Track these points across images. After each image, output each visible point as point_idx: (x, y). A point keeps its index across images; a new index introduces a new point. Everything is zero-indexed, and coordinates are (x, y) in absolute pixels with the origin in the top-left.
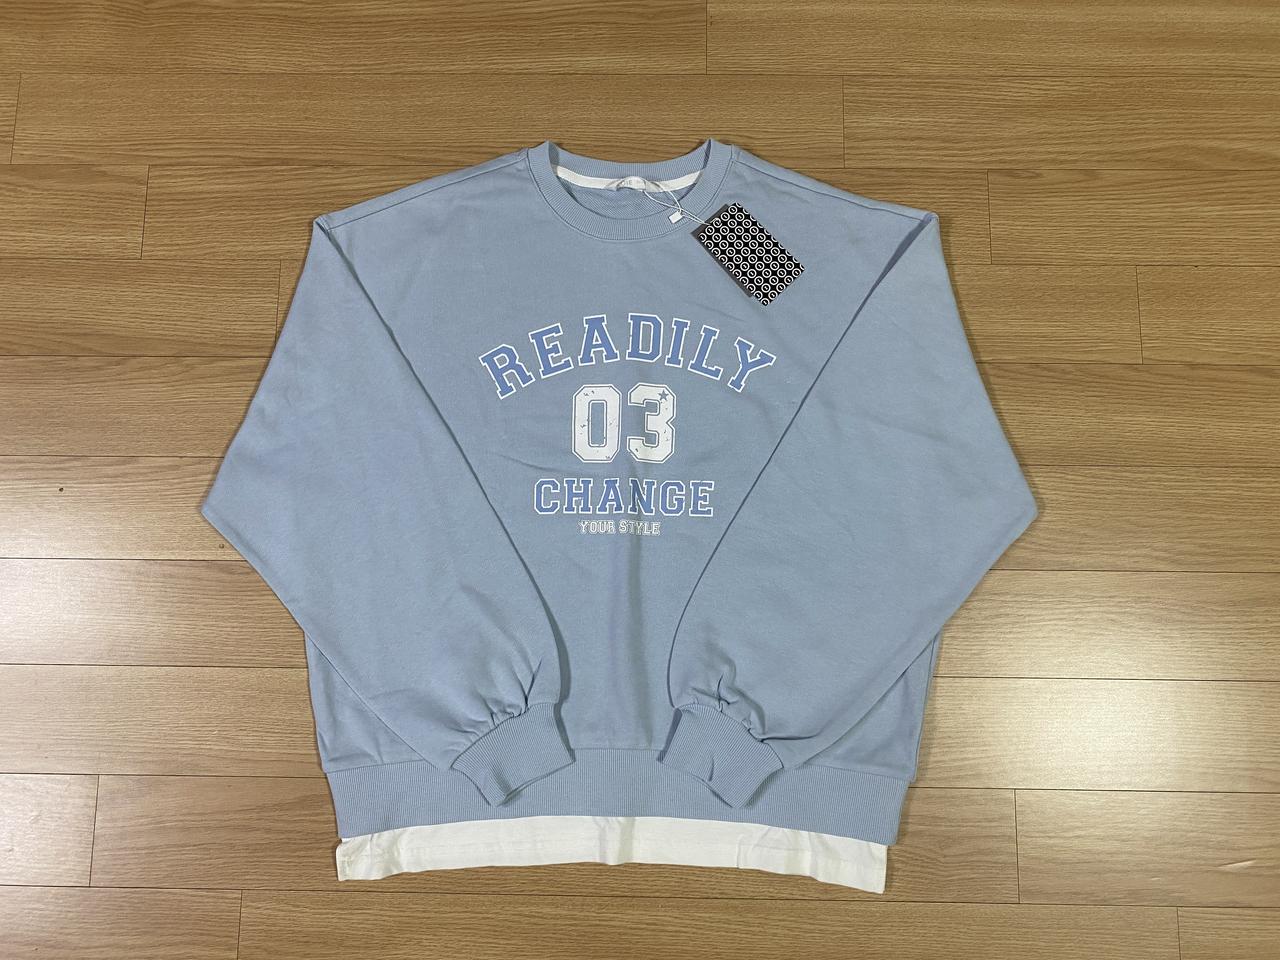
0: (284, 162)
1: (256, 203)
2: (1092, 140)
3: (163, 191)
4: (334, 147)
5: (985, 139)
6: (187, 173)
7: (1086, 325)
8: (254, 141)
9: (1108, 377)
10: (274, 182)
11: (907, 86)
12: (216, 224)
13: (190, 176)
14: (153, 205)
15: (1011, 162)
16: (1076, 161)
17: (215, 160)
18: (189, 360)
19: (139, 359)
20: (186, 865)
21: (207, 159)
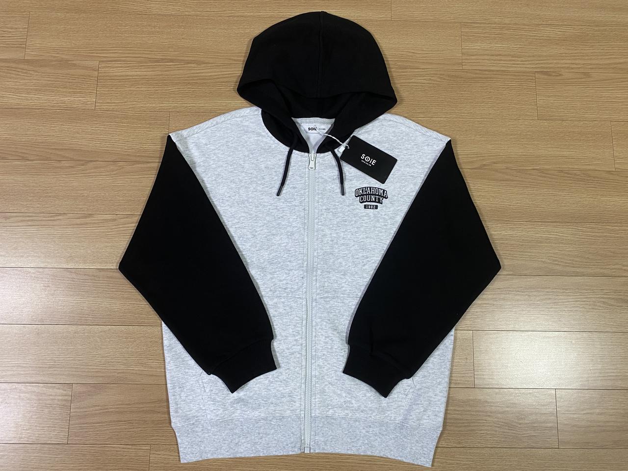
0: (172, 61)
1: (157, 82)
2: (587, 58)
3: (107, 74)
4: (197, 53)
5: (533, 56)
6: (120, 65)
7: (586, 151)
8: (155, 50)
9: (598, 178)
10: (165, 71)
11: (493, 28)
12: (135, 92)
13: (121, 67)
14: (101, 82)
15: (547, 68)
16: (579, 68)
17: (134, 59)
18: (121, 164)
19: (94, 163)
20: (120, 432)
21: (130, 58)
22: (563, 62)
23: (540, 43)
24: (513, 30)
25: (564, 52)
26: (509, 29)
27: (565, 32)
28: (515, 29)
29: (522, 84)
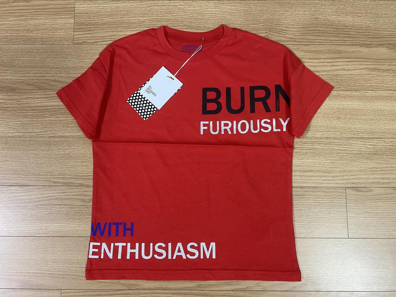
22: (373, 177)
23: (351, 157)
24: (324, 144)
25: (375, 166)
26: (320, 144)
27: (375, 145)
28: (326, 144)
29: (332, 200)
